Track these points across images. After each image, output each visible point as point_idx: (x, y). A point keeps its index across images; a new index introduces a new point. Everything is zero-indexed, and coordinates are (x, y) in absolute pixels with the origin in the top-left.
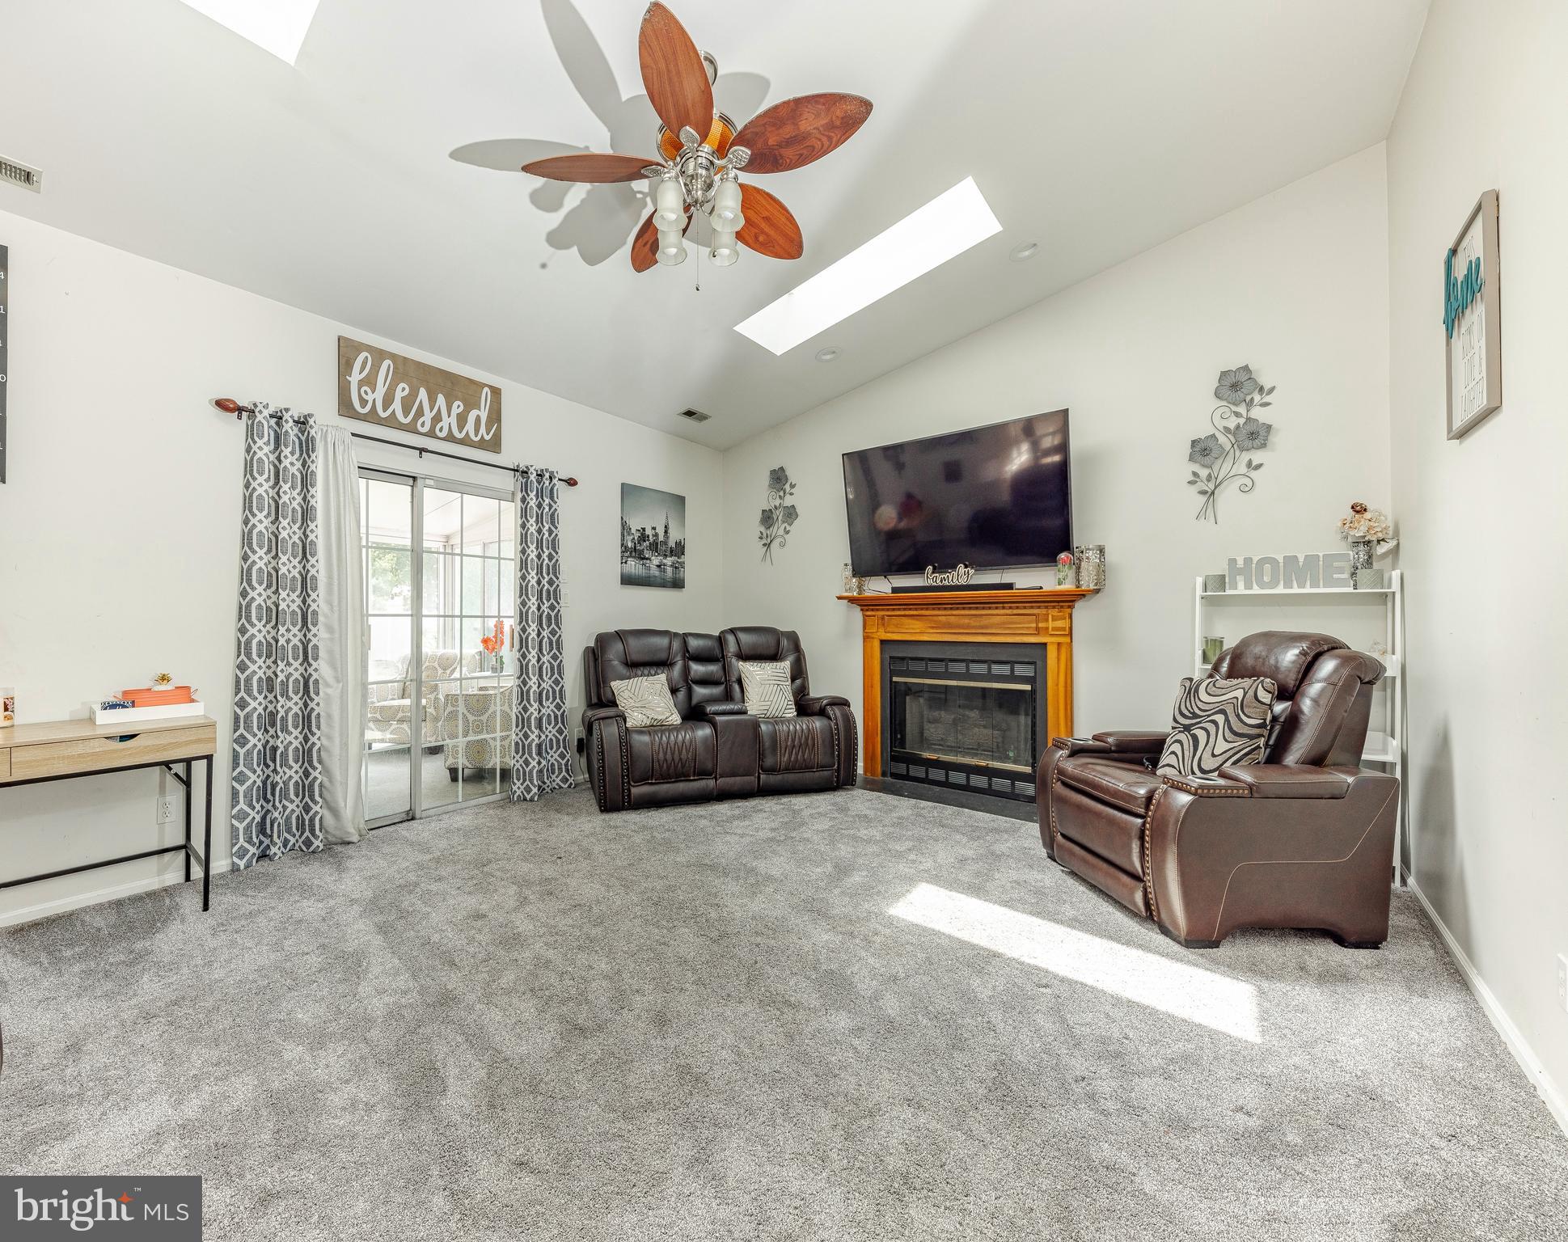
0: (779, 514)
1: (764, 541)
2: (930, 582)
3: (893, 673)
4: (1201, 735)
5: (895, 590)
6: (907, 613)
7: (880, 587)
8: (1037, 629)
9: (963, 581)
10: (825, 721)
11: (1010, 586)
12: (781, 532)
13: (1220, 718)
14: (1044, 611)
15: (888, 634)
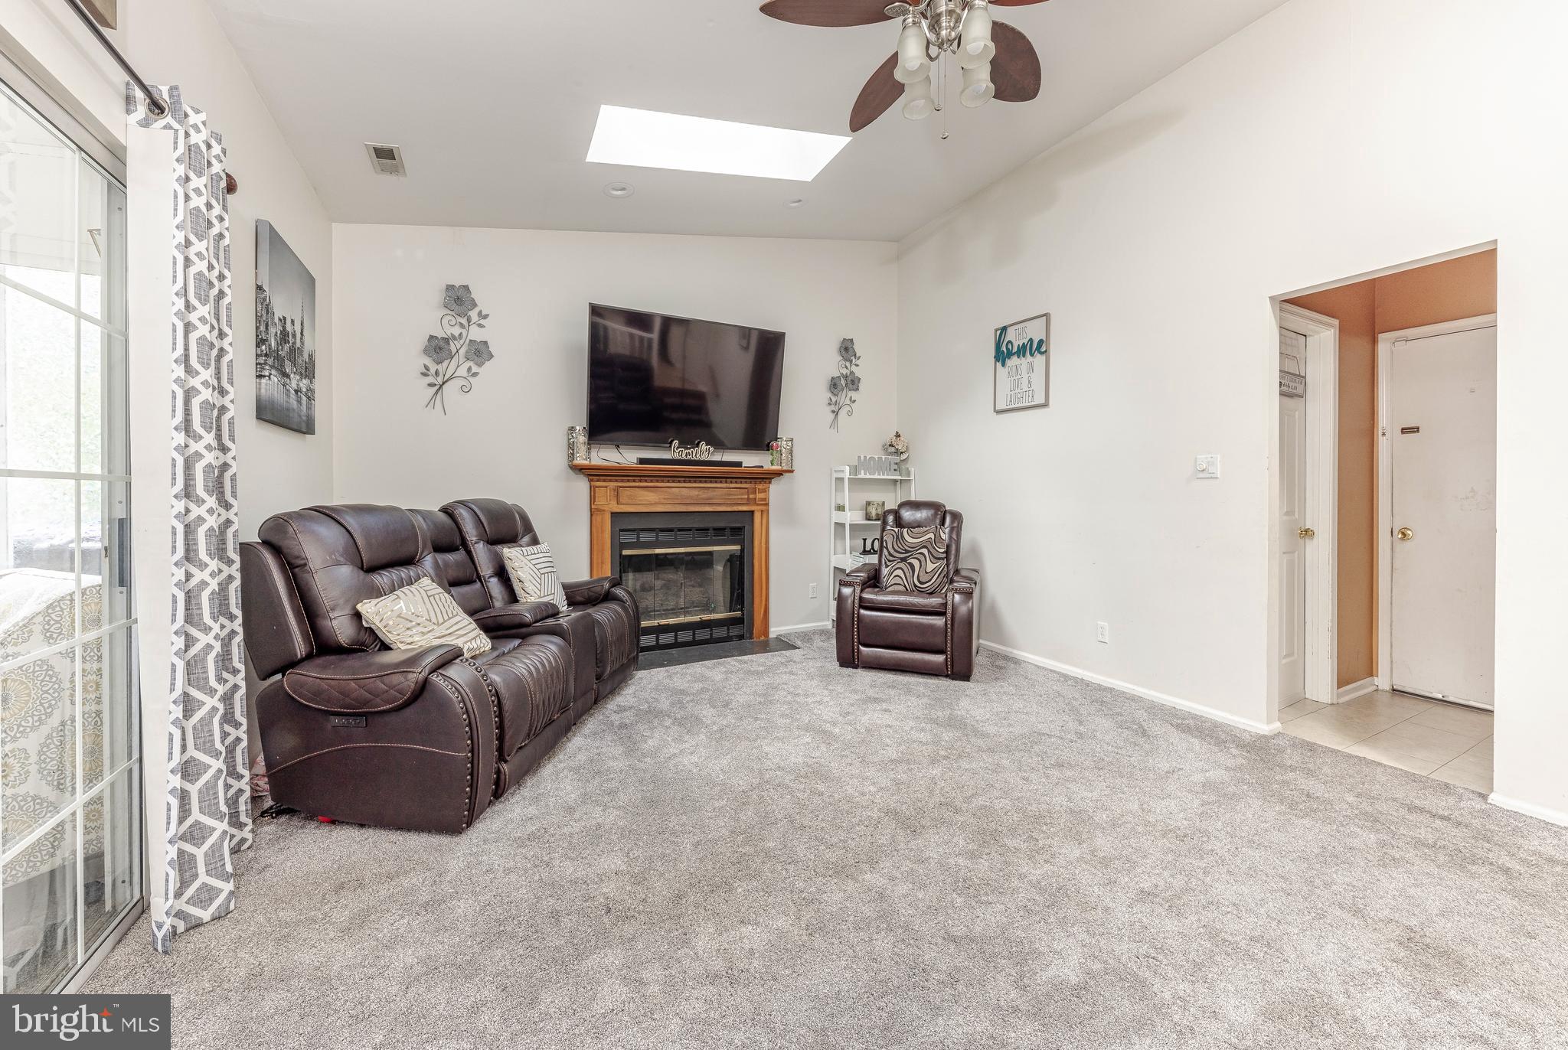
0: (460, 348)
1: (430, 380)
2: (677, 456)
3: (624, 546)
4: (916, 563)
5: (642, 461)
6: (642, 484)
7: (608, 456)
8: (748, 499)
9: (704, 457)
10: (615, 606)
11: (739, 464)
12: (462, 371)
13: (925, 551)
14: (753, 485)
15: (622, 506)
